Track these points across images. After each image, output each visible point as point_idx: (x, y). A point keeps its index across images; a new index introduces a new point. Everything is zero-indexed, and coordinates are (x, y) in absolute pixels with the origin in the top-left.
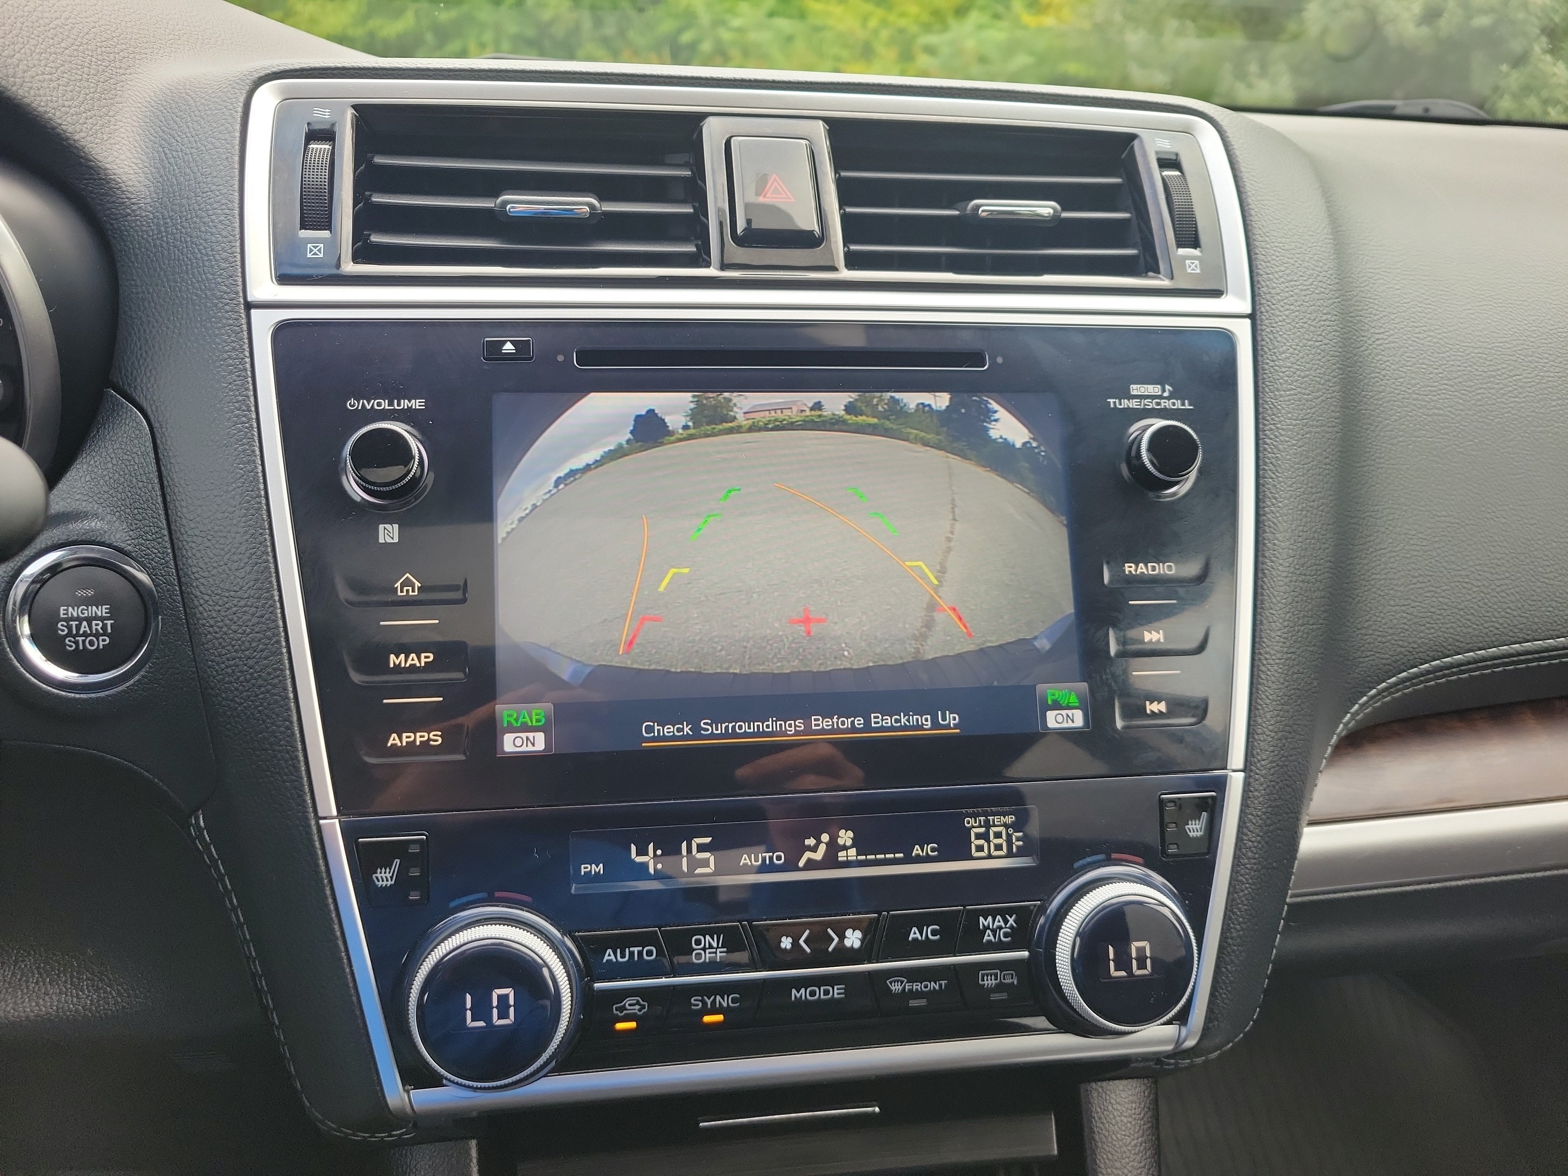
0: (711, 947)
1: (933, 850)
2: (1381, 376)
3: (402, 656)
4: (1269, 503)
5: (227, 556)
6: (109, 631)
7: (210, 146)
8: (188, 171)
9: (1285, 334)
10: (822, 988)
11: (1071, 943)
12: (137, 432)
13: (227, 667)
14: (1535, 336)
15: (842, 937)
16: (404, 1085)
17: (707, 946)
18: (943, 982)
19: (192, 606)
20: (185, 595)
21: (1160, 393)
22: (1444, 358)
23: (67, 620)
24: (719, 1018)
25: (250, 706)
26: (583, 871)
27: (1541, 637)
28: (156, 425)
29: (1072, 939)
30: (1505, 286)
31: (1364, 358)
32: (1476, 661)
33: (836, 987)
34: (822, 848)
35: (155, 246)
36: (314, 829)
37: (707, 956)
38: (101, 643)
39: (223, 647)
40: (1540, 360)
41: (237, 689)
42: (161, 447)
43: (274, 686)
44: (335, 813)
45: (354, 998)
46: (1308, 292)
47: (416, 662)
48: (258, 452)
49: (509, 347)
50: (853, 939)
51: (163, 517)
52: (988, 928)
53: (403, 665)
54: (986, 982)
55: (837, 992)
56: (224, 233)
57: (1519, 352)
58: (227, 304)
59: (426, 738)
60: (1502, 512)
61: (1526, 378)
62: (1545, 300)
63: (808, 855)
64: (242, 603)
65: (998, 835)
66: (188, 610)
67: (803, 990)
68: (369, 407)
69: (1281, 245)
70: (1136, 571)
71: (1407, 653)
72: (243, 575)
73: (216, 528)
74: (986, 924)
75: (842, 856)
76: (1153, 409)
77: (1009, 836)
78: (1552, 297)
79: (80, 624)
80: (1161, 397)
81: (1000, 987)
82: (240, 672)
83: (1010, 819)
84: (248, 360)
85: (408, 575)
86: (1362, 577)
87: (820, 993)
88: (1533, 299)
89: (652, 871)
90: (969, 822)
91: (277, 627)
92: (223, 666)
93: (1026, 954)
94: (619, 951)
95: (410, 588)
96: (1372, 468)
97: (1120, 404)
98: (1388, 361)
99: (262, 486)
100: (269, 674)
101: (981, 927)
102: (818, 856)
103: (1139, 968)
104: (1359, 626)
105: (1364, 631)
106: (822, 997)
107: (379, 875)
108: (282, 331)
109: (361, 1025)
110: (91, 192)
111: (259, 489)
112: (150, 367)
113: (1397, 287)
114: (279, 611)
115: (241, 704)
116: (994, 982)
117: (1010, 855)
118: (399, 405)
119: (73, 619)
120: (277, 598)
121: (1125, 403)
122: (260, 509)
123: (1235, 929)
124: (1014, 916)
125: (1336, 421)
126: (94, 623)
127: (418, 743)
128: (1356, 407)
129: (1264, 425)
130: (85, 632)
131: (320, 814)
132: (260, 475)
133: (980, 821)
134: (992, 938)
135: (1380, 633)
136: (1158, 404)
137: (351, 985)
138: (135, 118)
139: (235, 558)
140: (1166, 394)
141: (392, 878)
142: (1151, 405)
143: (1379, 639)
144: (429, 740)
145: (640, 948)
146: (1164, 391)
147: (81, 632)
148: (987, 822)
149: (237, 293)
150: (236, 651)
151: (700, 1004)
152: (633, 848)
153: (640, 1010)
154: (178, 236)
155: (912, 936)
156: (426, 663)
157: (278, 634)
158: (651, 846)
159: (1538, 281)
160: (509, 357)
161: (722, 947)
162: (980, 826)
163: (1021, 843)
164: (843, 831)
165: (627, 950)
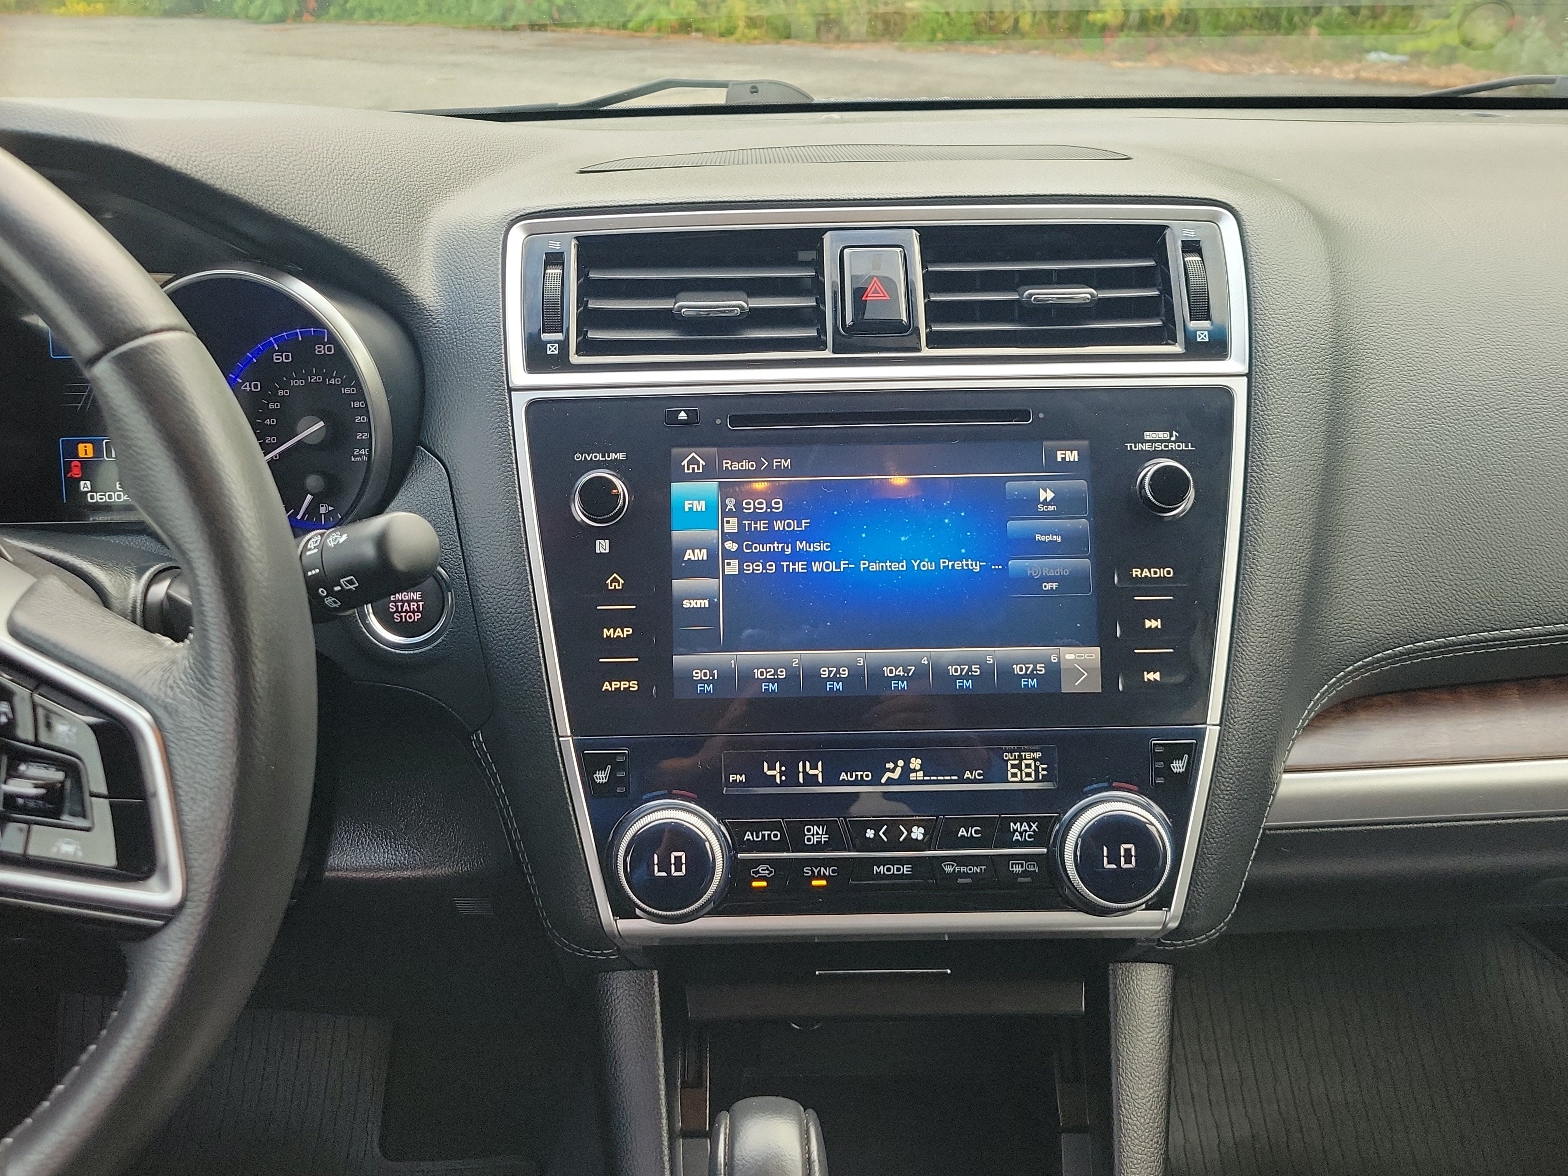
0: (818, 834)
1: (979, 775)
2: (1371, 415)
3: (612, 630)
4: (1251, 523)
5: (499, 562)
6: (421, 609)
7: (482, 276)
8: (469, 294)
9: (1275, 389)
10: (895, 866)
11: (1074, 842)
12: (439, 476)
13: (500, 635)
14: (1527, 373)
15: (910, 832)
16: (613, 916)
17: (815, 833)
18: (983, 868)
19: (476, 594)
20: (471, 587)
21: (1168, 438)
22: (1435, 396)
23: (395, 602)
24: (824, 883)
25: (515, 662)
26: (731, 779)
27: (1509, 627)
28: (451, 472)
29: (1075, 840)
30: (1506, 329)
31: (1355, 401)
32: (1446, 646)
33: (905, 866)
34: (899, 770)
35: (449, 349)
36: (556, 743)
37: (815, 839)
38: (416, 617)
39: (497, 622)
40: (1529, 395)
41: (506, 650)
42: (455, 487)
43: (531, 649)
44: (569, 734)
45: (582, 856)
46: (1300, 353)
47: (621, 634)
48: (518, 492)
49: (683, 415)
50: (918, 833)
51: (456, 534)
52: (1017, 830)
53: (612, 636)
54: (1014, 869)
55: (906, 870)
56: (494, 340)
57: (1509, 388)
58: (497, 390)
59: (627, 686)
60: (1477, 524)
61: (1512, 410)
62: (1543, 340)
63: (888, 775)
64: (509, 593)
65: (1028, 766)
66: (473, 597)
67: (882, 867)
68: (589, 459)
69: (1278, 316)
70: (1141, 574)
71: (1382, 638)
72: (509, 574)
73: (492, 543)
74: (1015, 828)
75: (913, 776)
76: (1162, 450)
77: (1037, 767)
78: (1551, 337)
79: (403, 605)
80: (1169, 441)
81: (1025, 873)
82: (509, 639)
83: (1038, 755)
84: (510, 428)
85: (615, 575)
86: (1341, 578)
87: (894, 870)
88: (1531, 340)
89: (778, 781)
90: (1007, 756)
91: (532, 610)
92: (497, 635)
93: (1045, 850)
94: (755, 833)
95: (617, 584)
96: (1355, 490)
97: (1135, 447)
98: (1380, 401)
99: (520, 515)
100: (527, 641)
101: (1012, 830)
102: (896, 775)
103: (1125, 863)
104: (1336, 617)
105: (1341, 621)
106: (895, 873)
107: (597, 775)
108: (533, 407)
109: (587, 873)
110: (408, 313)
111: (519, 517)
112: (447, 432)
113: (1397, 337)
114: (532, 599)
115: (508, 660)
116: (1020, 869)
117: (1037, 780)
118: (609, 457)
119: (399, 601)
120: (531, 590)
121: (1139, 446)
122: (520, 530)
123: (1210, 842)
124: (1036, 824)
125: (1320, 455)
126: (412, 604)
127: (622, 689)
128: (1342, 442)
129: (1253, 462)
130: (406, 610)
131: (560, 734)
132: (519, 507)
133: (1015, 756)
134: (1019, 838)
135: (1356, 623)
136: (1166, 446)
137: (580, 847)
138: (431, 254)
139: (504, 563)
140: (1173, 439)
141: (606, 777)
142: (1160, 447)
143: (1355, 627)
144: (630, 687)
145: (769, 832)
146: (1171, 436)
147: (404, 610)
148: (1020, 756)
149: (503, 382)
150: (505, 625)
151: (810, 872)
152: (766, 765)
153: (769, 874)
154: (464, 342)
155: (960, 834)
156: (627, 635)
157: (532, 614)
158: (778, 764)
159: (1540, 323)
160: (682, 422)
161: (826, 834)
162: (1015, 759)
163: (1045, 773)
164: (914, 759)
165: (760, 833)
